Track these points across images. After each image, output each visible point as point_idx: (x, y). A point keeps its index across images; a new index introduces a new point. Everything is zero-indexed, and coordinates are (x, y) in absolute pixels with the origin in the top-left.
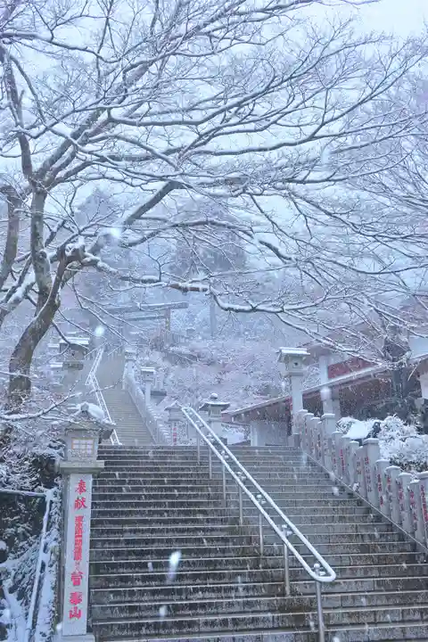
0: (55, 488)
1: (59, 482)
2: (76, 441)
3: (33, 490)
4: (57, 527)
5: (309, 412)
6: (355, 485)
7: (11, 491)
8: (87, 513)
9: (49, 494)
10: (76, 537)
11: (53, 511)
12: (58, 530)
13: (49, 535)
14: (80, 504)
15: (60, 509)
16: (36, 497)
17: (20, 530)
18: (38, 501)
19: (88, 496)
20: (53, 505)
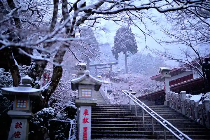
0: (74, 119)
1: (76, 117)
2: (83, 90)
3: (66, 120)
4: (75, 134)
5: (173, 91)
6: (198, 119)
7: (57, 120)
8: (89, 125)
9: (72, 122)
10: (84, 137)
11: (73, 128)
12: (75, 135)
13: (72, 137)
14: (85, 121)
15: (76, 127)
16: (67, 123)
17: (61, 136)
18: (67, 124)
19: (89, 117)
20: (74, 126)
